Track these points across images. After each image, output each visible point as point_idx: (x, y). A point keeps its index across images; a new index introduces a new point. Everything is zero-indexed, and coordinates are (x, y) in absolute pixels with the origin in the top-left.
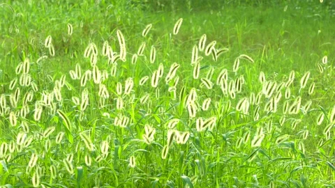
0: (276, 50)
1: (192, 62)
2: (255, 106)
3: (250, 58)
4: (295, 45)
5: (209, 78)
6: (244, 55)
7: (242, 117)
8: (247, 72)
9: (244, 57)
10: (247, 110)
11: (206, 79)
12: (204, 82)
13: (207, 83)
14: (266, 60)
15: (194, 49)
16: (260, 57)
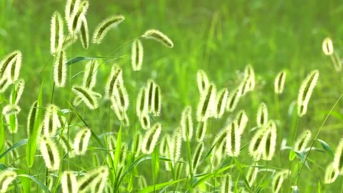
0: (239, 21)
1: (53, 50)
2: (193, 143)
3: (166, 37)
4: (281, 12)
5: (88, 85)
6: (153, 31)
7: (168, 168)
8: (177, 69)
9: (154, 35)
10: (178, 153)
11: (84, 87)
12: (80, 95)
13: (88, 97)
14: (218, 44)
15: (53, 21)
16: (206, 37)
